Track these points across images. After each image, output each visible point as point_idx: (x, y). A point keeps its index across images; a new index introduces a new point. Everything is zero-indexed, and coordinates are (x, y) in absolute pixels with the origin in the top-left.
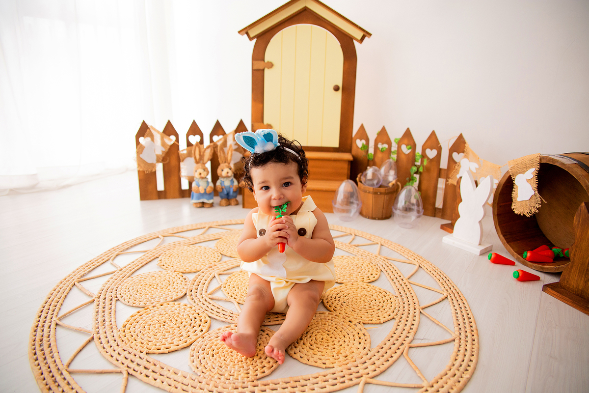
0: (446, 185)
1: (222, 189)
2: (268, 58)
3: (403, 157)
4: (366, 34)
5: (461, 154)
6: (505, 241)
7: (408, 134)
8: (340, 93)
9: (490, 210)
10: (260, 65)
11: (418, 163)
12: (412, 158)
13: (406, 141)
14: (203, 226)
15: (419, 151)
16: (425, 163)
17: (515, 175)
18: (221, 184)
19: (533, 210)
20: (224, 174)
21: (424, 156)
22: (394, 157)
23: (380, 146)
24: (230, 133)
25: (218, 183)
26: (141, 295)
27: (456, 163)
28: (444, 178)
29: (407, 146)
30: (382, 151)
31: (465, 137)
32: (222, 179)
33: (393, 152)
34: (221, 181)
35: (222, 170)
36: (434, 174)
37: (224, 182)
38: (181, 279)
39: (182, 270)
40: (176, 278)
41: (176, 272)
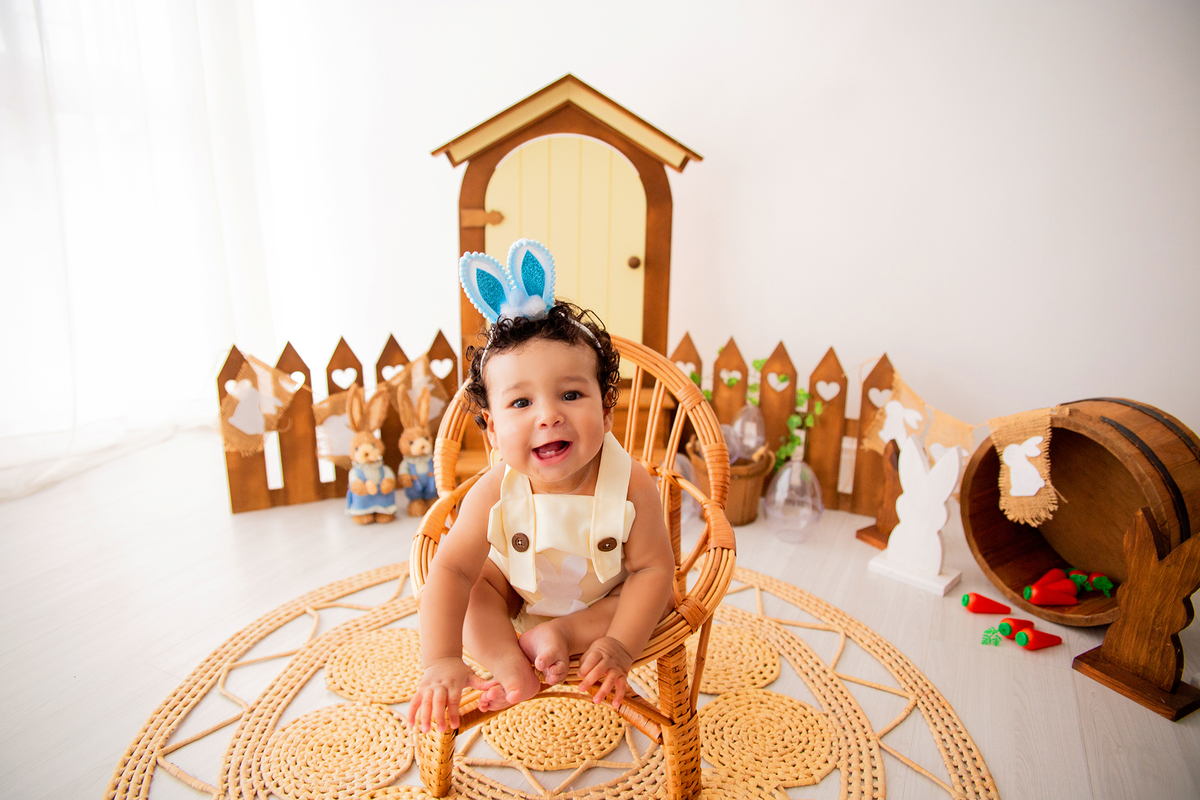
0: (859, 451)
1: (413, 481)
2: (491, 203)
3: (773, 400)
4: (690, 155)
5: (887, 393)
6: (986, 566)
7: (780, 354)
8: (640, 272)
9: (956, 507)
10: (475, 218)
11: (803, 408)
12: (790, 399)
13: (777, 366)
14: (392, 576)
15: (803, 385)
16: (819, 409)
17: (1004, 445)
18: (409, 470)
19: (1043, 515)
20: (415, 449)
21: (813, 396)
22: (754, 396)
23: (725, 375)
24: (418, 360)
25: (403, 469)
26: (319, 775)
27: (875, 408)
28: (853, 436)
29: (779, 374)
30: (730, 387)
31: (893, 360)
32: (411, 461)
33: (753, 388)
34: (409, 464)
35: (411, 443)
36: (835, 428)
37: (414, 466)
38: (392, 721)
39: (385, 698)
40: (381, 721)
41: (374, 705)
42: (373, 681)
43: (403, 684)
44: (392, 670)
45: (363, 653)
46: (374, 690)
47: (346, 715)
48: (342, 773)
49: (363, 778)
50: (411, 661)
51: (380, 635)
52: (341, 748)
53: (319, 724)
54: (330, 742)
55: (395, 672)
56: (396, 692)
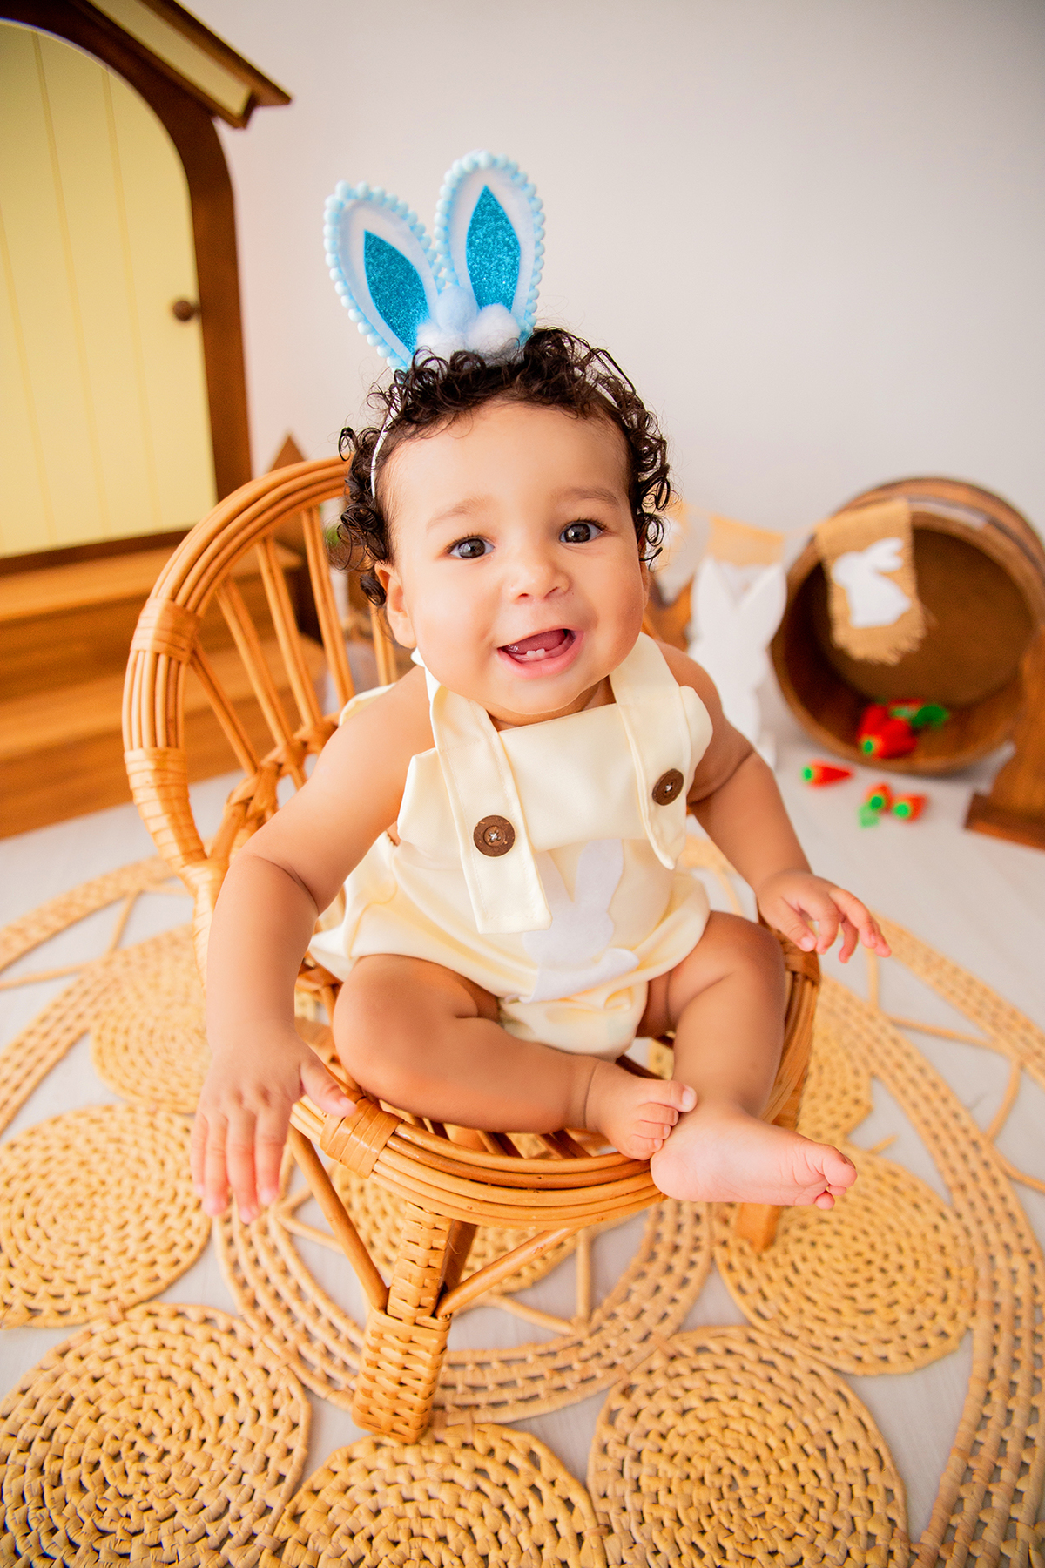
8: (194, 329)
19: (904, 645)
38: (200, 1333)
39: (144, 1291)
40: (180, 1343)
41: (130, 1314)
42: (87, 1263)
43: (152, 1240)
44: (106, 1219)
45: (16, 1208)
46: (107, 1281)
47: (93, 1366)
48: (194, 1504)
49: (246, 1491)
50: (127, 1182)
51: (18, 1151)
52: (141, 1446)
53: (50, 1422)
54: (110, 1447)
55: (116, 1220)
56: (153, 1263)
